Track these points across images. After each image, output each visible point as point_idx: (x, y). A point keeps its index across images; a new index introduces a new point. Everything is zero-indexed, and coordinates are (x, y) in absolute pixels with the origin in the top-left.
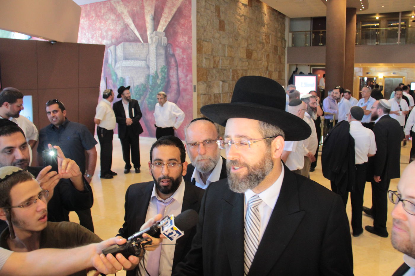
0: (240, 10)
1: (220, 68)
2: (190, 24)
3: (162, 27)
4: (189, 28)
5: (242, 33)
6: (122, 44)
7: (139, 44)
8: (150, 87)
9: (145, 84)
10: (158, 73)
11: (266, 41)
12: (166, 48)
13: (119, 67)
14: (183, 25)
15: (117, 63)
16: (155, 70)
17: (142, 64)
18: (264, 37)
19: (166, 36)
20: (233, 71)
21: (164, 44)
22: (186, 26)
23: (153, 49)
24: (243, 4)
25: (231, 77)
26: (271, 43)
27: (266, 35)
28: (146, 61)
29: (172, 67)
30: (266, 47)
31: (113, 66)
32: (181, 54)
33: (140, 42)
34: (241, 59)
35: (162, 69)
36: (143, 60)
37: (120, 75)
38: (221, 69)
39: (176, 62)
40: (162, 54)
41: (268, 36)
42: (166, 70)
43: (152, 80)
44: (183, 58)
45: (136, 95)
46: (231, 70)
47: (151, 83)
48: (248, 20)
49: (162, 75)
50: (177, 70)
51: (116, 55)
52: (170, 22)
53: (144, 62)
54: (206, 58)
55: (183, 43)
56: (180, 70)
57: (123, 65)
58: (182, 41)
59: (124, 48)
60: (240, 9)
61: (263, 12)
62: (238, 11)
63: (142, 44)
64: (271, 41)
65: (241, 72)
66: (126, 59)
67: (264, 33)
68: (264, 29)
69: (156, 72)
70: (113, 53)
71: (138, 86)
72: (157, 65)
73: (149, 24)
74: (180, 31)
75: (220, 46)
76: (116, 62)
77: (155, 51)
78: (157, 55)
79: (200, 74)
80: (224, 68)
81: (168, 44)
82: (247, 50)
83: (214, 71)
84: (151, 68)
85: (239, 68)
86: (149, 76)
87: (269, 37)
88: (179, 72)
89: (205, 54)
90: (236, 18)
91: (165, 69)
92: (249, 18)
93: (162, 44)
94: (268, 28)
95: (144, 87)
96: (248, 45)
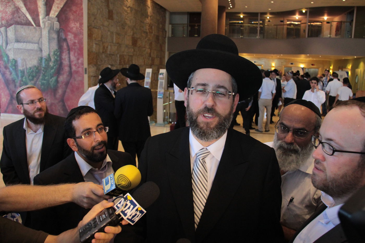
0: (127, 2)
1: (109, 53)
2: (82, 11)
3: (54, 12)
4: (80, 15)
5: (128, 22)
6: (13, 26)
7: (31, 27)
8: (43, 69)
9: (38, 66)
10: (51, 56)
11: (149, 31)
12: (58, 33)
13: (10, 49)
14: (75, 12)
15: (8, 45)
16: (48, 53)
17: (35, 47)
18: (147, 27)
19: (58, 21)
20: (120, 56)
21: (56, 29)
22: (77, 12)
23: (45, 33)
25: (118, 62)
26: (153, 33)
27: (149, 26)
28: (38, 44)
29: (64, 50)
30: (149, 36)
31: (4, 48)
32: (73, 38)
33: (32, 25)
34: (127, 46)
35: (54, 52)
36: (35, 43)
37: (12, 56)
38: (110, 54)
39: (68, 45)
40: (54, 38)
41: (151, 26)
42: (58, 54)
43: (45, 62)
44: (75, 43)
45: (29, 76)
46: (118, 56)
47: (44, 65)
48: (133, 11)
49: (55, 57)
50: (69, 53)
51: (7, 37)
52: (62, 9)
53: (37, 45)
54: (96, 44)
55: (75, 29)
56: (72, 53)
57: (15, 47)
58: (74, 27)
59: (16, 31)
61: (147, 5)
62: (125, 3)
63: (35, 28)
64: (153, 31)
65: (128, 57)
66: (17, 41)
67: (147, 24)
68: (148, 21)
69: (49, 55)
70: (3, 35)
71: (30, 68)
72: (49, 49)
73: (41, 9)
74: (72, 17)
75: (109, 33)
76: (7, 44)
77: (47, 35)
78: (49, 39)
79: (90, 58)
80: (113, 53)
81: (60, 29)
82: (132, 38)
83: (104, 56)
84: (43, 51)
85: (125, 53)
86: (42, 58)
88: (71, 55)
89: (95, 39)
90: (123, 9)
91: (58, 52)
92: (135, 10)
93: (55, 29)
94: (151, 19)
95: (37, 68)
96: (133, 34)
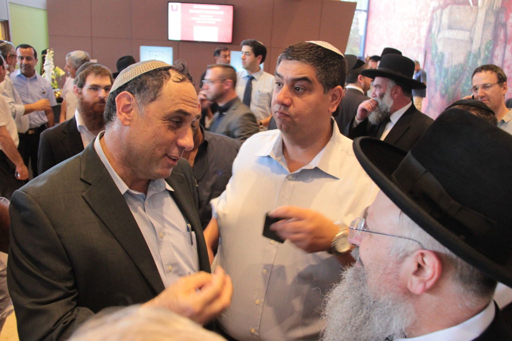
6: (449, 7)
7: (467, 7)
8: (468, 69)
9: (464, 64)
10: (481, 50)
12: (497, 14)
13: (441, 39)
15: (440, 33)
16: (478, 46)
21: (496, 8)
23: (481, 14)
28: (470, 31)
29: (499, 43)
31: (435, 36)
33: (469, 4)
35: (488, 43)
36: (467, 31)
37: (440, 49)
39: (505, 35)
40: (490, 23)
42: (491, 47)
43: (473, 59)
45: (452, 77)
47: (470, 62)
49: (485, 53)
50: (505, 47)
51: (441, 21)
53: (468, 33)
56: (509, 47)
57: (446, 36)
59: (451, 13)
63: (471, 8)
66: (450, 28)
69: (479, 49)
70: (438, 20)
71: (455, 66)
72: (482, 38)
76: (439, 31)
77: (483, 18)
78: (484, 25)
81: (501, 7)
84: (474, 43)
86: (470, 52)
88: (506, 51)
91: (491, 45)
93: (494, 9)
95: (462, 68)
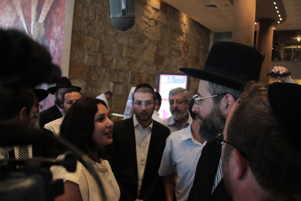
0: (148, 13)
1: (113, 68)
2: (64, 13)
3: (42, 19)
4: (62, 17)
5: (149, 36)
11: (184, 50)
14: (58, 14)
18: (181, 45)
20: (132, 73)
22: (60, 15)
24: (154, 8)
25: (129, 80)
26: (190, 53)
27: (184, 44)
30: (183, 56)
32: (54, 46)
34: (147, 63)
38: (115, 70)
41: (186, 45)
46: (130, 73)
48: (160, 25)
54: (89, 55)
55: (56, 34)
58: (56, 32)
60: (150, 12)
61: (182, 21)
62: (145, 13)
64: (190, 51)
65: (147, 76)
67: (182, 42)
68: (182, 38)
74: (55, 21)
75: (115, 45)
79: (76, 70)
80: (120, 69)
82: (155, 55)
83: (104, 70)
85: (142, 71)
87: (188, 47)
89: (88, 49)
90: (142, 20)
92: (162, 23)
94: (186, 37)
96: (158, 50)
